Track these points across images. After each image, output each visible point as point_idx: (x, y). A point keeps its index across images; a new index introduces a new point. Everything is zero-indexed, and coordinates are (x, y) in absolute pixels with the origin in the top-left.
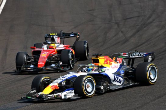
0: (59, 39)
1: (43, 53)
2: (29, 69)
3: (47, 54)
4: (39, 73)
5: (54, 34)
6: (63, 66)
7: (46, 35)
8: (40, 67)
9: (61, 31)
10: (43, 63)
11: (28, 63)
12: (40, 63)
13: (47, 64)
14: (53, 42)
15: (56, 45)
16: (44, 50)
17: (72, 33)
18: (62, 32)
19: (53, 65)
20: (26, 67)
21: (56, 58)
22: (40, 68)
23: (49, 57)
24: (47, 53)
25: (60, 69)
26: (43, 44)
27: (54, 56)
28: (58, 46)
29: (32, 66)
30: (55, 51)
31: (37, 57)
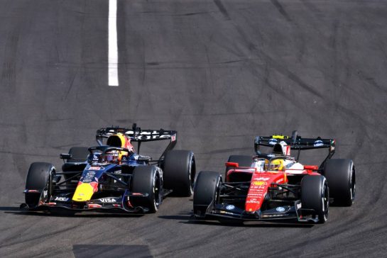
0: (289, 150)
1: (258, 179)
2: (224, 212)
3: (267, 181)
4: (245, 223)
5: (282, 137)
6: (303, 212)
7: (258, 138)
8: (250, 210)
9: (294, 133)
10: (258, 202)
11: (221, 200)
12: (252, 202)
13: (266, 205)
14: (279, 156)
15: (285, 163)
16: (256, 173)
17: (319, 138)
18: (296, 133)
19: (280, 209)
20: (218, 207)
21: (285, 194)
22: (250, 212)
23: (272, 189)
24: (267, 179)
25: (297, 219)
26: (254, 158)
27: (280, 188)
28: (290, 165)
29: (230, 207)
30: (282, 177)
31: (242, 186)
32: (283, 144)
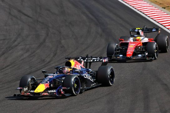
0: (143, 33)
2: (118, 58)
3: (134, 45)
4: (127, 61)
5: (140, 29)
6: (148, 56)
7: (131, 29)
8: (128, 56)
9: (144, 26)
10: (131, 53)
11: (118, 53)
12: (129, 53)
13: (134, 54)
15: (141, 38)
16: (130, 42)
17: (154, 28)
18: (145, 27)
19: (140, 55)
20: (116, 56)
21: (141, 50)
22: (128, 57)
23: (136, 48)
24: (134, 44)
25: (146, 59)
26: (129, 37)
27: (140, 48)
28: (143, 39)
29: (121, 56)
30: (140, 43)
31: (125, 48)
32: (140, 31)
